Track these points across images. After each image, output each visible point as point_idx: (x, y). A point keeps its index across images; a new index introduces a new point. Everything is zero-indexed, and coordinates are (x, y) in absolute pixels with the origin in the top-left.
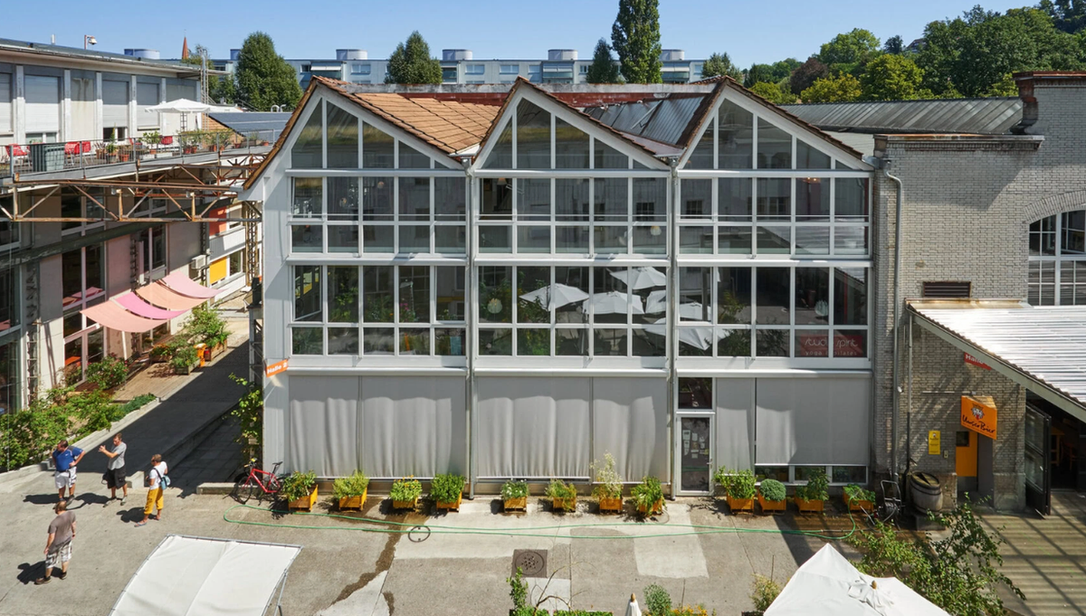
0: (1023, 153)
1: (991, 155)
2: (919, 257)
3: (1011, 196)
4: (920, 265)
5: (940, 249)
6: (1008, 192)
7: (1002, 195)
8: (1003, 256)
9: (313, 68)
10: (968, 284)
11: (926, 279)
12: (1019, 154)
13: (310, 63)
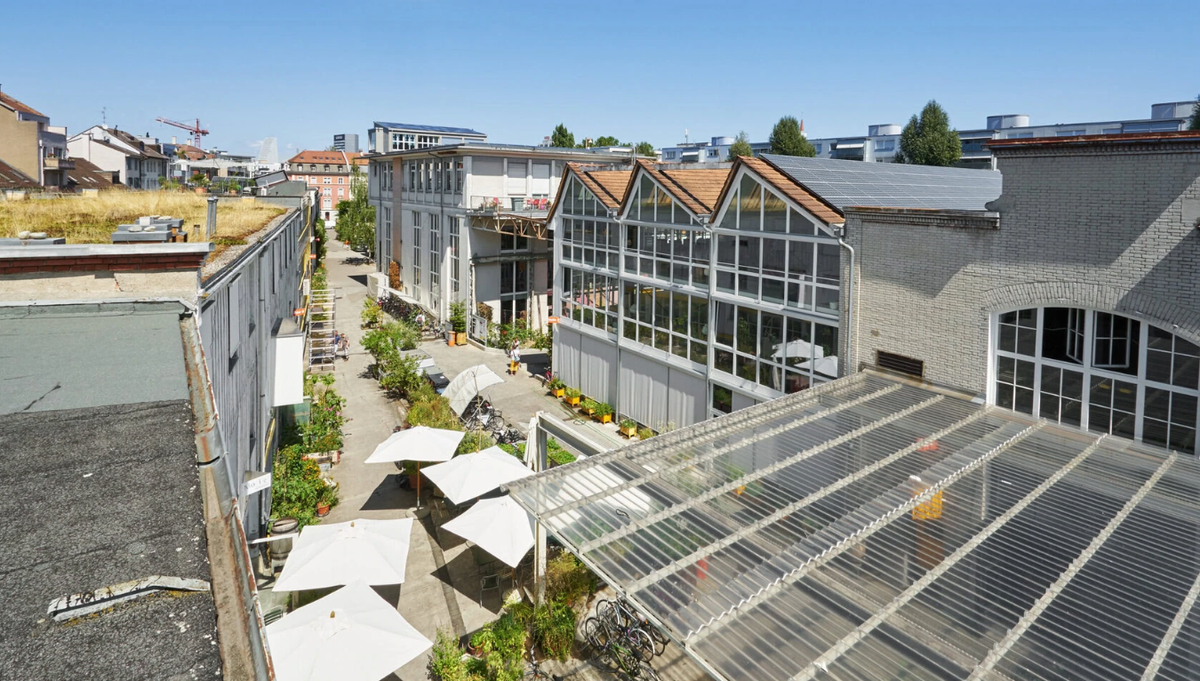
0: (982, 232)
1: (946, 232)
2: (874, 326)
3: (969, 278)
4: (875, 333)
5: (894, 322)
6: (965, 273)
7: (959, 275)
8: (958, 341)
9: (839, 147)
10: (921, 363)
11: (881, 349)
12: (978, 233)
13: (835, 141)
